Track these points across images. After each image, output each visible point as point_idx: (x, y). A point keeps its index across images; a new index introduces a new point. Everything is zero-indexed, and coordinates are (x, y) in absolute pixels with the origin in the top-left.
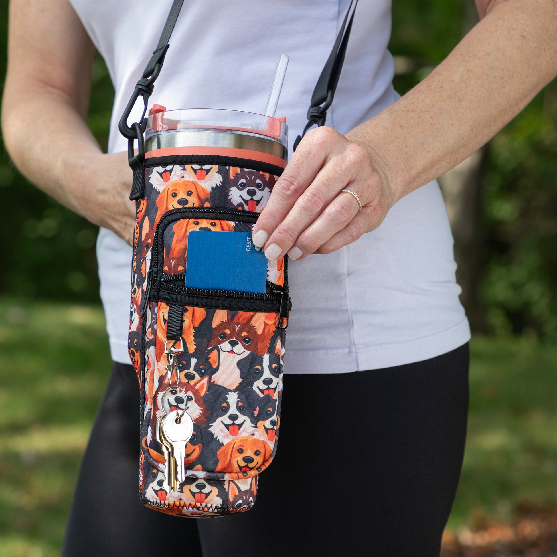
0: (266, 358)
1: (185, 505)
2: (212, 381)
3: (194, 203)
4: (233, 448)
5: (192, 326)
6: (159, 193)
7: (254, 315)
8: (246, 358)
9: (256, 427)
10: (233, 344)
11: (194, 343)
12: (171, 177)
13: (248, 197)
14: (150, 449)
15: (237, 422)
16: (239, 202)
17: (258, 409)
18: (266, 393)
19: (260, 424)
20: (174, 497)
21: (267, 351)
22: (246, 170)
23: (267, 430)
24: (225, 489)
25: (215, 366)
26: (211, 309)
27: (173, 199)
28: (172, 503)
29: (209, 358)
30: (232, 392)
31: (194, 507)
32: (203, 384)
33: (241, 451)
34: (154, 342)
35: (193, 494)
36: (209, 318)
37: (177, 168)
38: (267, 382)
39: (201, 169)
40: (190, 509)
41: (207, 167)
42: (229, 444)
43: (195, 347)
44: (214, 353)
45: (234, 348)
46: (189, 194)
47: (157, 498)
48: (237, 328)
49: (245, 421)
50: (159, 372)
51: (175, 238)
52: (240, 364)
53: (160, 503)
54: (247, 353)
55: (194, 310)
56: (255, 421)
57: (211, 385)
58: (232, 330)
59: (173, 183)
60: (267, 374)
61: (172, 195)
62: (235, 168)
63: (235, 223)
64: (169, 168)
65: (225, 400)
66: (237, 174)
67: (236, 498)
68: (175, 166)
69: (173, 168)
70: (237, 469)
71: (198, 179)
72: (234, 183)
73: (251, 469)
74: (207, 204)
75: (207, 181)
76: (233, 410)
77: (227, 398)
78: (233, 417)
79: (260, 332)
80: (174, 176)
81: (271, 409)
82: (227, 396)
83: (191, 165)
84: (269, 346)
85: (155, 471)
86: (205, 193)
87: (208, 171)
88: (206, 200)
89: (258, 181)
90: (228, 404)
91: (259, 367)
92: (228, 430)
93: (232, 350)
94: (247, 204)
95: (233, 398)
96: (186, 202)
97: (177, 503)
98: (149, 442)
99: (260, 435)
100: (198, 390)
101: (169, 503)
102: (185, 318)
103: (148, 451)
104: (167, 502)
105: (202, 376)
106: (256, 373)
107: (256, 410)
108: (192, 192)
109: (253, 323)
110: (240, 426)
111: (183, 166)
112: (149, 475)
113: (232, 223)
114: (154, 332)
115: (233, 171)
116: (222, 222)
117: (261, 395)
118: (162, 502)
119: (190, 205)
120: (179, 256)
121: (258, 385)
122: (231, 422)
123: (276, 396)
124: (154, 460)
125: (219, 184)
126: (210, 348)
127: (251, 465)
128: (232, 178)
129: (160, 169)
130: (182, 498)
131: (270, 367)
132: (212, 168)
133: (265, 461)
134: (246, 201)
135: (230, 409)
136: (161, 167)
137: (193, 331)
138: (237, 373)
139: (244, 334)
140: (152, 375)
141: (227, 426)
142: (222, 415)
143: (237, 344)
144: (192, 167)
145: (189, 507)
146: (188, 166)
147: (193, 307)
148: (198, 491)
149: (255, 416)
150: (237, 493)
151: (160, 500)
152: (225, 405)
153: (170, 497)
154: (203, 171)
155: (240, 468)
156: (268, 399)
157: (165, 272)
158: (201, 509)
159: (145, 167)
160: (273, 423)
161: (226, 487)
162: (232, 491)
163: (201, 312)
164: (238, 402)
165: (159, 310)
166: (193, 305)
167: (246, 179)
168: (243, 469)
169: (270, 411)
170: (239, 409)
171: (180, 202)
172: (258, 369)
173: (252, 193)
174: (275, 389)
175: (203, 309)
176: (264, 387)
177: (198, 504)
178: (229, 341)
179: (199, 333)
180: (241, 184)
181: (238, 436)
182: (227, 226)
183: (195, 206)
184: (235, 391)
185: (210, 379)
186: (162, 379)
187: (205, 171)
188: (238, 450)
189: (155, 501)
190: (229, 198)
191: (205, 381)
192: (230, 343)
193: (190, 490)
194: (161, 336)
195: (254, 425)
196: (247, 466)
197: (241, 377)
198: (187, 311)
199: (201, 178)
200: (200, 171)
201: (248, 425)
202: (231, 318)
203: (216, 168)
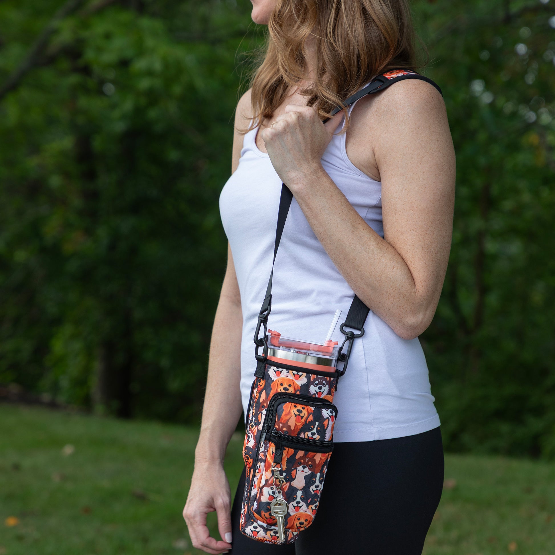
0: (318, 475)
1: (266, 540)
2: (291, 484)
3: (291, 391)
4: (295, 517)
5: (286, 457)
6: (273, 381)
7: (316, 454)
8: (309, 475)
9: (308, 508)
10: (304, 467)
11: (286, 465)
12: (281, 375)
13: (318, 390)
14: (254, 513)
15: (300, 505)
16: (314, 393)
17: (310, 499)
18: (315, 492)
19: (310, 507)
20: (261, 536)
21: (319, 472)
22: (319, 376)
23: (312, 510)
24: (287, 535)
25: (294, 478)
26: (297, 450)
27: (281, 386)
28: (259, 538)
29: (292, 473)
30: (299, 490)
31: (271, 542)
32: (287, 486)
33: (299, 519)
34: (265, 461)
35: (272, 536)
36: (295, 454)
37: (285, 371)
38: (317, 487)
39: (297, 374)
40: (269, 542)
41: (300, 373)
42: (294, 515)
43: (286, 468)
44: (294, 471)
45: (304, 469)
46: (290, 386)
47: (252, 534)
48: (307, 460)
49: (303, 505)
50: (266, 477)
51: (284, 413)
52: (306, 477)
53: (253, 537)
54: (310, 472)
55: (288, 449)
56: (308, 505)
57: (291, 486)
58: (305, 461)
59: (281, 378)
60: (317, 483)
61: (280, 384)
62: (314, 375)
63: (314, 408)
64: (280, 369)
65: (296, 494)
66: (314, 379)
67: (291, 539)
68: (284, 370)
69: (282, 370)
70: (296, 527)
71: (295, 379)
72: (313, 383)
73: (302, 527)
74: (298, 393)
75: (300, 381)
76: (299, 499)
77: (297, 493)
78: (298, 503)
79: (317, 462)
80: (282, 374)
81: (316, 500)
82: (297, 492)
83: (292, 371)
84: (321, 469)
85: (252, 520)
86: (298, 386)
87: (300, 376)
88: (298, 390)
89: (324, 382)
90: (297, 496)
91: (314, 479)
92: (295, 508)
93: (303, 470)
94: (317, 394)
95: (299, 494)
96: (288, 390)
97: (262, 539)
98: (254, 509)
99: (309, 512)
100: (284, 488)
101: (258, 538)
102: (284, 453)
103: (253, 513)
104: (257, 537)
105: (287, 482)
106: (312, 482)
107: (309, 500)
108: (291, 385)
109: (315, 458)
110: (300, 507)
111: (288, 371)
112: (249, 522)
113: (313, 408)
114: (265, 456)
115: (313, 377)
116: (307, 407)
117: (313, 493)
118: (255, 537)
119: (289, 392)
120: (285, 423)
121: (313, 488)
122: (296, 505)
123: (319, 494)
124: (255, 518)
125: (305, 383)
126: (293, 469)
127: (302, 526)
128: (312, 380)
129: (275, 369)
130: (266, 537)
131: (319, 479)
132: (303, 374)
133: (309, 523)
134: (317, 392)
135: (297, 498)
136: (276, 368)
137: (286, 459)
138: (304, 481)
139: (310, 463)
140: (261, 477)
141: (294, 507)
142: (293, 501)
143: (306, 467)
144: (293, 372)
145: (268, 541)
146: (290, 371)
147: (289, 448)
148: (274, 535)
149: (308, 503)
150: (292, 536)
151: (254, 536)
152: (295, 496)
153: (259, 535)
154: (298, 375)
155: (297, 527)
156: (316, 495)
157: (276, 428)
158: (274, 543)
159: (266, 363)
160: (316, 506)
161: (288, 534)
162: (290, 535)
163: (292, 451)
164: (301, 495)
165: (270, 446)
166: (289, 447)
167: (318, 381)
168: (298, 528)
169: (315, 501)
170: (301, 499)
171: (284, 389)
172: (314, 480)
173: (320, 388)
174: (319, 490)
175: (293, 450)
176: (315, 489)
177: (273, 541)
178: (302, 466)
179: (289, 461)
180: (316, 384)
181: (299, 512)
182: (310, 410)
183: (292, 392)
184: (301, 490)
185: (290, 483)
186: (267, 481)
187: (299, 376)
188: (298, 519)
189: (250, 535)
190: (310, 390)
191: (288, 484)
192: (302, 467)
193: (270, 534)
194: (270, 459)
195: (307, 507)
196: (301, 526)
197: (305, 484)
198: (285, 449)
199: (297, 379)
200: (296, 375)
201: (304, 507)
202: (305, 455)
203: (305, 374)
